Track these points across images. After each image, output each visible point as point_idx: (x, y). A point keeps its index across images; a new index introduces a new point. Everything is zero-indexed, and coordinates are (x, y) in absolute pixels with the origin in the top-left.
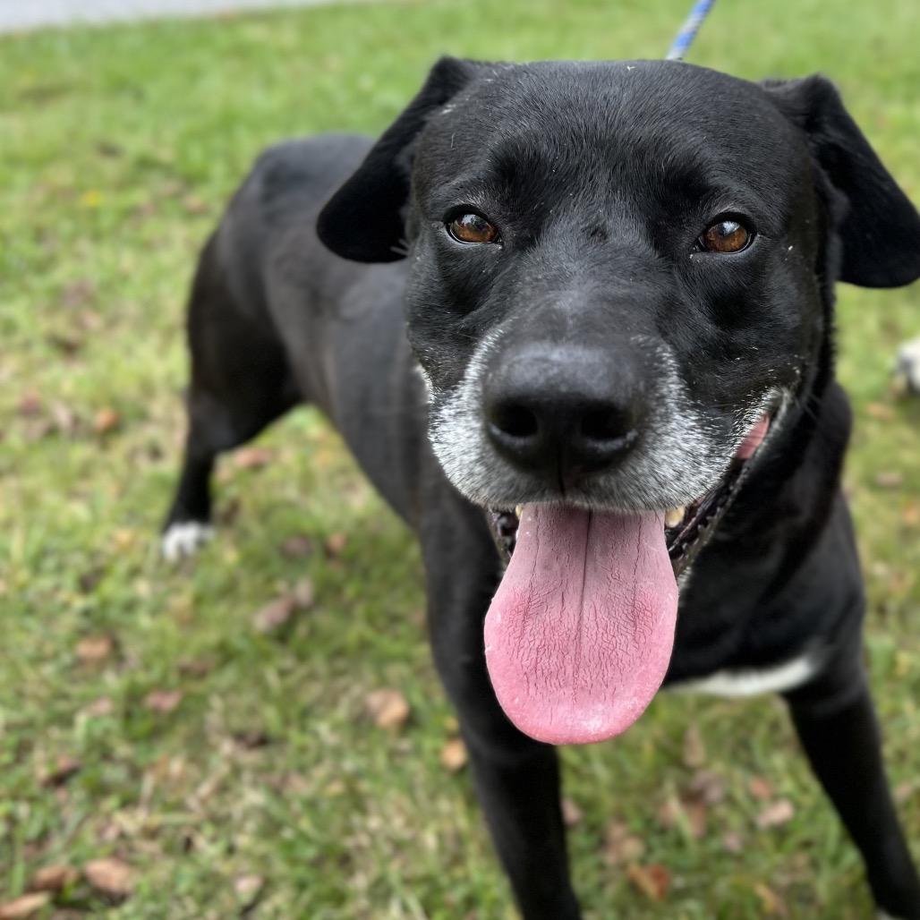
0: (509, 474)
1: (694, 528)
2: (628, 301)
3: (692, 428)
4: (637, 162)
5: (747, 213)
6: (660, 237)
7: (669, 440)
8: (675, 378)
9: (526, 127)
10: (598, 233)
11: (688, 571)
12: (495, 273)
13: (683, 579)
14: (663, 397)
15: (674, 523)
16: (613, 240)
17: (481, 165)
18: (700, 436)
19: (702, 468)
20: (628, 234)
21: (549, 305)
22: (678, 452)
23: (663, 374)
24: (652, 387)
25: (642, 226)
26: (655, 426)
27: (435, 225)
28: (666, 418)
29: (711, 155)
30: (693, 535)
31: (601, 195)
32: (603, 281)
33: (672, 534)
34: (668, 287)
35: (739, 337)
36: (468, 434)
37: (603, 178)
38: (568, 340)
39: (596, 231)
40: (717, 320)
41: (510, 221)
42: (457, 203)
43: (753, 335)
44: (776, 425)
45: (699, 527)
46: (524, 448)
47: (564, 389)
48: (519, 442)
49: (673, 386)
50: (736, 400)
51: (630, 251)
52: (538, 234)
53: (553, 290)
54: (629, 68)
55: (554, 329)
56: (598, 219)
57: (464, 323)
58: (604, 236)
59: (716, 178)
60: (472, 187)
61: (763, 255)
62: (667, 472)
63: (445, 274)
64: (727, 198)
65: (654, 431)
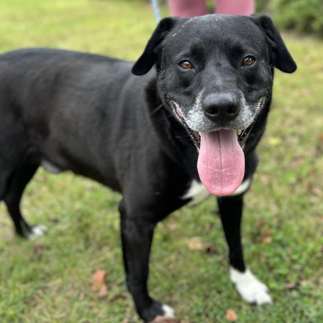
0: (210, 123)
1: (244, 134)
2: (231, 81)
3: (248, 109)
4: (225, 46)
5: (253, 55)
6: (234, 64)
7: (244, 112)
8: (244, 98)
9: (197, 40)
10: (218, 65)
11: (244, 145)
12: (194, 76)
13: (243, 147)
14: (242, 102)
15: (239, 134)
16: (222, 66)
17: (187, 50)
18: (250, 111)
19: (251, 119)
20: (225, 64)
21: (214, 84)
22: (246, 115)
23: (241, 97)
24: (240, 100)
25: (229, 62)
26: (241, 109)
27: (176, 65)
28: (243, 107)
29: (243, 42)
30: (244, 135)
31: (217, 55)
32: (224, 77)
33: (239, 136)
34: (237, 76)
35: (253, 86)
36: (199, 115)
37: (217, 51)
38: (221, 92)
39: (218, 64)
40: (248, 83)
41: (197, 64)
42: (183, 60)
43: (256, 85)
44: (262, 106)
45: (245, 133)
46: (214, 117)
47: (223, 103)
48: (213, 115)
49: (243, 100)
50: (255, 102)
51: (227, 68)
52: (204, 66)
53: (213, 80)
54: (216, 20)
55: (217, 89)
56: (218, 61)
57: (187, 90)
58: (220, 65)
59: (244, 47)
60: (186, 56)
61: (258, 64)
62: (244, 119)
63: (181, 78)
64: (248, 52)
65: (241, 110)
